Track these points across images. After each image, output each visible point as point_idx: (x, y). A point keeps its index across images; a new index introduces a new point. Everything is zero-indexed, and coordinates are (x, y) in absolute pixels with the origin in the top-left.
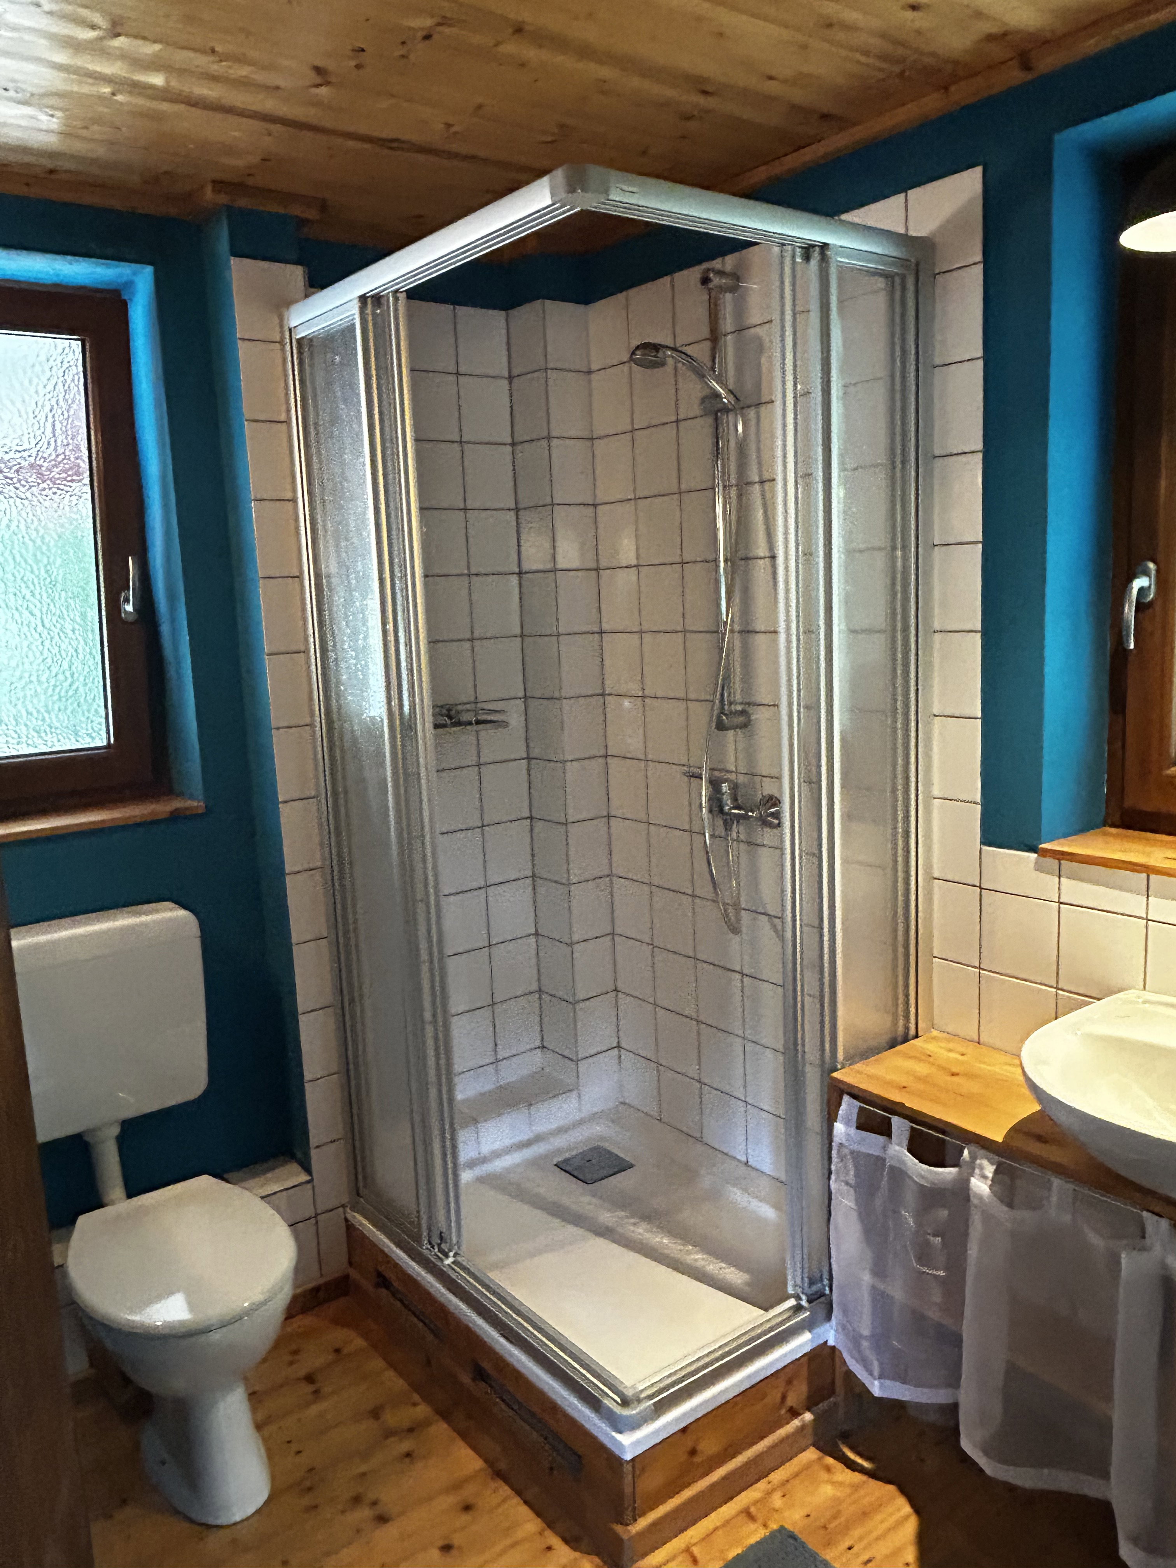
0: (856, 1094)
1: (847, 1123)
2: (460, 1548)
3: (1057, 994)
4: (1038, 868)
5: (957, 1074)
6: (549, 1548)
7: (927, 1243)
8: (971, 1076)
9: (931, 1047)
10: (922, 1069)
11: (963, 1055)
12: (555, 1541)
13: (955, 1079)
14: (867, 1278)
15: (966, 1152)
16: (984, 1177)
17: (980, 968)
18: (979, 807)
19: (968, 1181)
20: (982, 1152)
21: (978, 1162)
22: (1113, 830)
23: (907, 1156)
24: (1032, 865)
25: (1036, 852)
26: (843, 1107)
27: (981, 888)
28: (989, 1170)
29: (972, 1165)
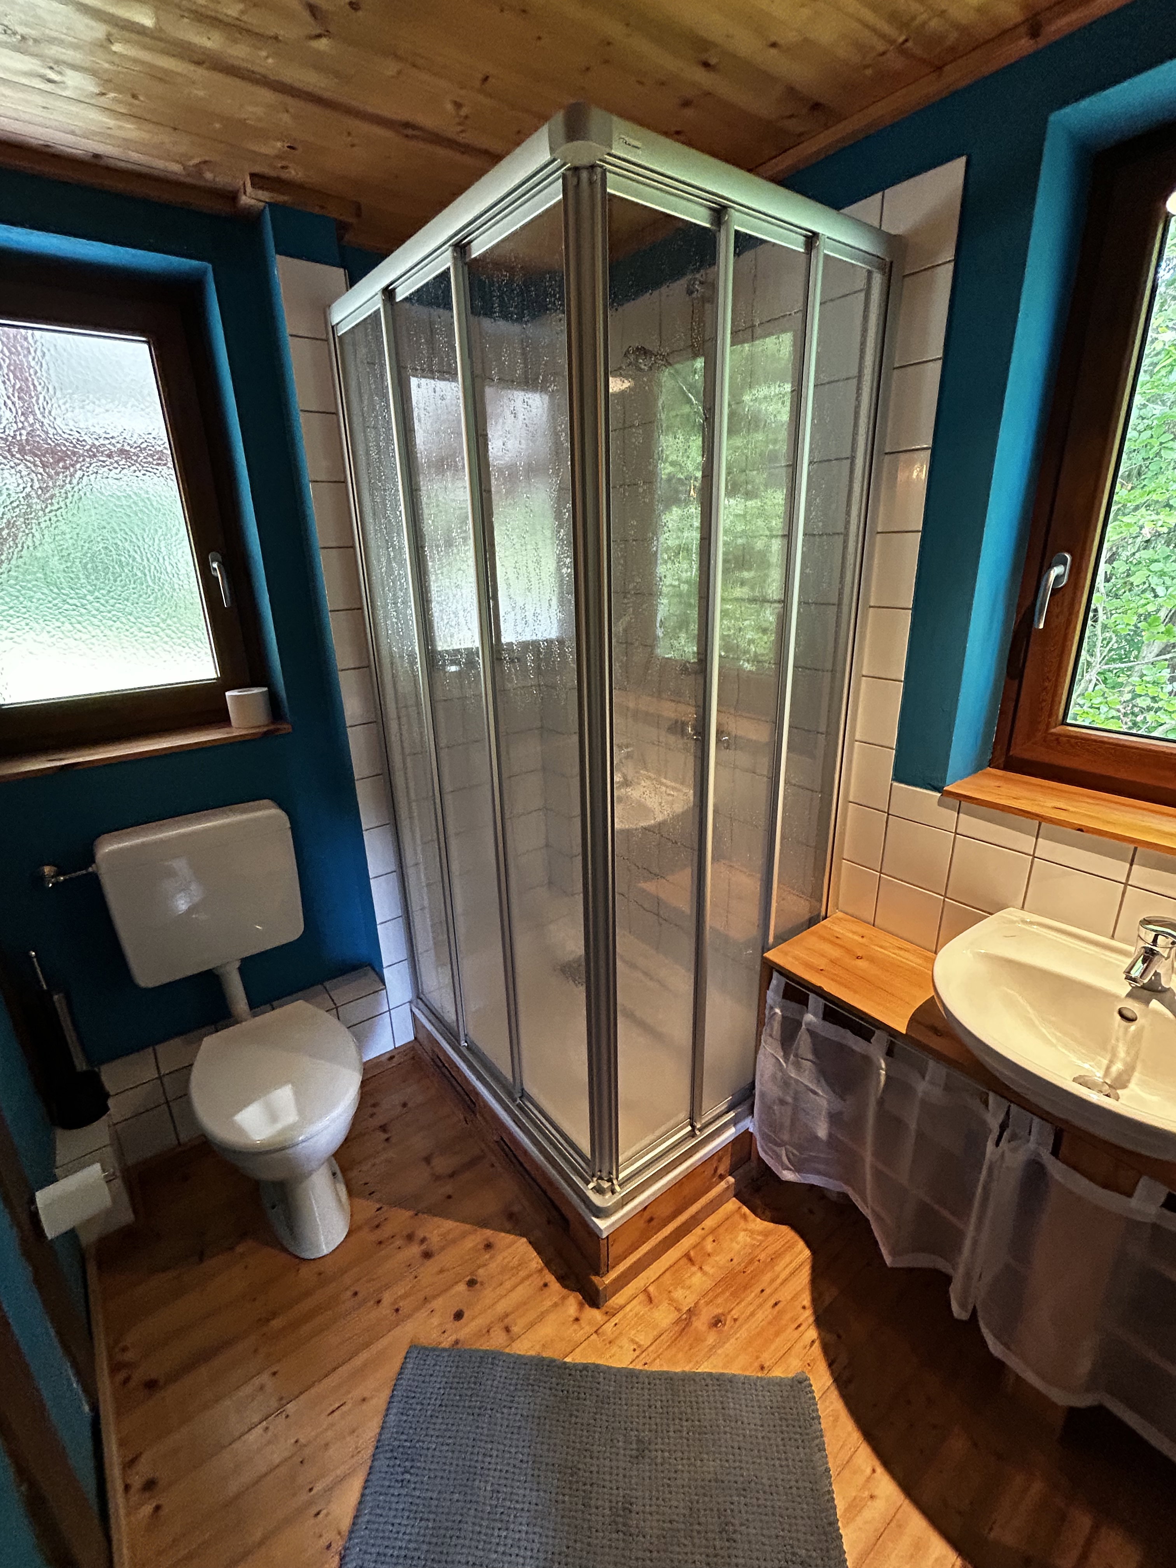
2: (482, 1284)
3: (944, 900)
4: (940, 803)
5: (861, 958)
6: (546, 1285)
8: (872, 960)
9: (838, 929)
10: (835, 953)
11: (863, 937)
12: (550, 1278)
13: (860, 963)
17: (881, 873)
18: (894, 751)
22: (998, 772)
24: (935, 801)
25: (940, 792)
26: (774, 981)
27: (889, 814)
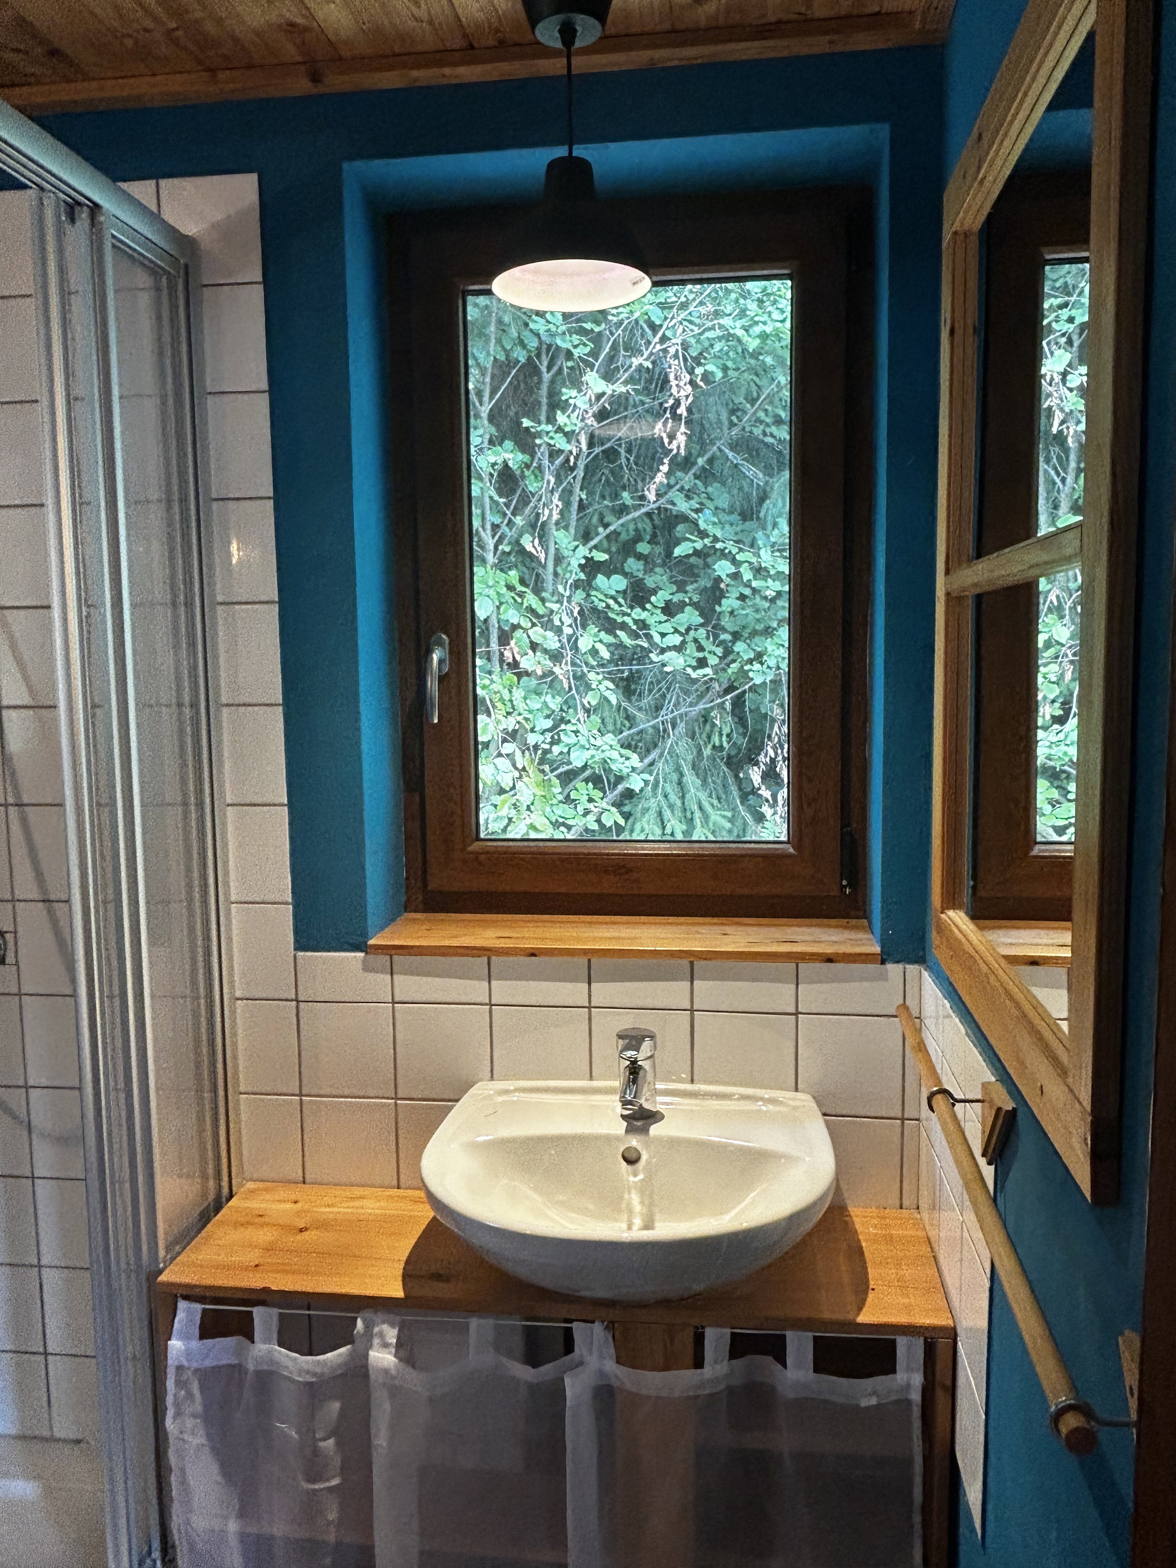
0: (192, 1294)
1: (185, 1337)
3: (396, 1104)
4: (366, 968)
5: (306, 1229)
7: (316, 1452)
8: (323, 1225)
9: (256, 1204)
10: (265, 1236)
11: (296, 1202)
13: (306, 1235)
14: (233, 1526)
15: (360, 1323)
16: (386, 1345)
17: (301, 1095)
18: (291, 907)
19: (366, 1356)
20: (380, 1316)
21: (376, 1330)
22: (419, 916)
23: (280, 1352)
24: (360, 965)
25: (362, 951)
26: (180, 1316)
27: (298, 1001)
28: (391, 1334)
29: (368, 1334)
